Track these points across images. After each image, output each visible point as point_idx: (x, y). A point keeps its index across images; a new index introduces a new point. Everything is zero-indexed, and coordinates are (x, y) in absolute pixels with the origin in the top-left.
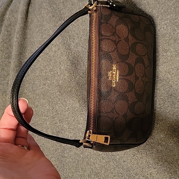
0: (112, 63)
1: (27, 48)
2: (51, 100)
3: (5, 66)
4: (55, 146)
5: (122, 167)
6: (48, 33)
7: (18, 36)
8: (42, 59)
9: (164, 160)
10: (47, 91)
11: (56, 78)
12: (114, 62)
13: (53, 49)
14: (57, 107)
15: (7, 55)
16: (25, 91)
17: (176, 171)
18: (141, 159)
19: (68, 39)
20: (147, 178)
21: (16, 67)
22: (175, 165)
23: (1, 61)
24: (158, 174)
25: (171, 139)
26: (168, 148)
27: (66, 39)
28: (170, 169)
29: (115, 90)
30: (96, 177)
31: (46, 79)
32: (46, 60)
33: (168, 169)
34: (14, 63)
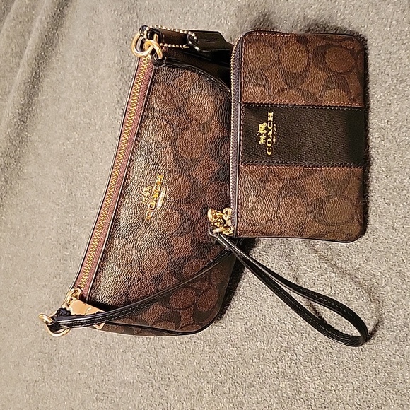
0: (156, 170)
1: (57, 48)
2: (71, 174)
3: (10, 72)
4: (56, 268)
5: (155, 356)
6: (101, 32)
7: (44, 18)
8: (76, 84)
9: (228, 375)
10: (69, 153)
11: (91, 134)
12: (162, 169)
13: (101, 70)
14: (78, 193)
15: (18, 50)
16: (33, 137)
17: (244, 404)
18: (192, 355)
19: (133, 61)
20: (191, 393)
21: (24, 84)
22: (244, 392)
23: (4, 60)
24: (211, 395)
25: (254, 342)
26: (243, 356)
27: (129, 58)
28: (234, 397)
29: (150, 225)
30: (108, 353)
31: (74, 129)
32: (83, 90)
33: (231, 395)
34: (22, 73)
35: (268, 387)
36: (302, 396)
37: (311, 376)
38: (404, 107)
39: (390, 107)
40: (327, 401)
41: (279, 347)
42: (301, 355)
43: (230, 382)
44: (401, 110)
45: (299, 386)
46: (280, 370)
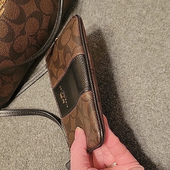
35: (29, 148)
36: (49, 154)
37: (56, 144)
38: (133, 11)
39: (127, 10)
40: (63, 158)
41: (40, 125)
42: (51, 131)
43: (5, 143)
44: (132, 12)
45: (48, 149)
46: (39, 138)
